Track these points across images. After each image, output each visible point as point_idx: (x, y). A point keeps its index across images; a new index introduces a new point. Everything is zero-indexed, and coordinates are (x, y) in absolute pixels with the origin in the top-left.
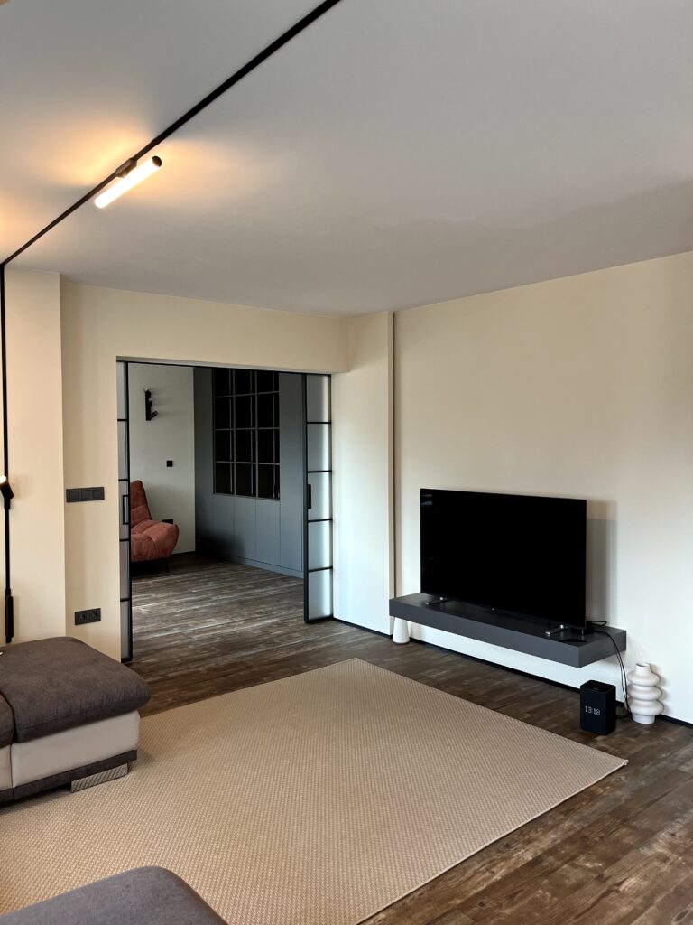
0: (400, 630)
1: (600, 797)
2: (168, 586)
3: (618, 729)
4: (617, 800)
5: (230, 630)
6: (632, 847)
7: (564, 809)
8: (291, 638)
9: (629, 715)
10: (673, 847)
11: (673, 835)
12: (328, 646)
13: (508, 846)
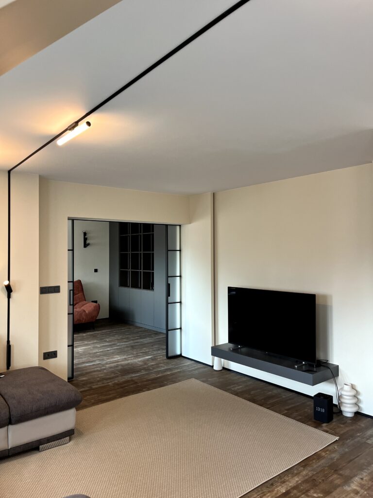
0: (217, 363)
1: (323, 457)
2: (94, 337)
3: (334, 420)
4: (332, 459)
5: (126, 362)
6: (339, 486)
7: (304, 464)
8: (159, 367)
9: (341, 412)
10: (362, 486)
11: (362, 479)
12: (179, 372)
13: (272, 485)
